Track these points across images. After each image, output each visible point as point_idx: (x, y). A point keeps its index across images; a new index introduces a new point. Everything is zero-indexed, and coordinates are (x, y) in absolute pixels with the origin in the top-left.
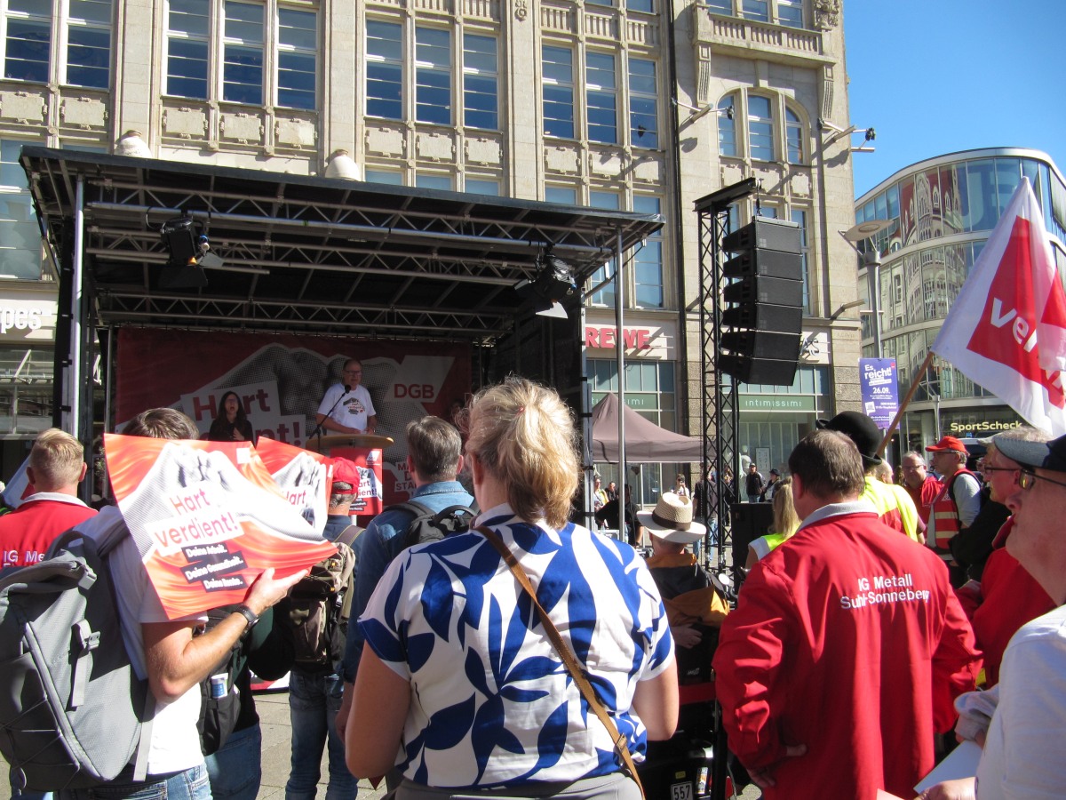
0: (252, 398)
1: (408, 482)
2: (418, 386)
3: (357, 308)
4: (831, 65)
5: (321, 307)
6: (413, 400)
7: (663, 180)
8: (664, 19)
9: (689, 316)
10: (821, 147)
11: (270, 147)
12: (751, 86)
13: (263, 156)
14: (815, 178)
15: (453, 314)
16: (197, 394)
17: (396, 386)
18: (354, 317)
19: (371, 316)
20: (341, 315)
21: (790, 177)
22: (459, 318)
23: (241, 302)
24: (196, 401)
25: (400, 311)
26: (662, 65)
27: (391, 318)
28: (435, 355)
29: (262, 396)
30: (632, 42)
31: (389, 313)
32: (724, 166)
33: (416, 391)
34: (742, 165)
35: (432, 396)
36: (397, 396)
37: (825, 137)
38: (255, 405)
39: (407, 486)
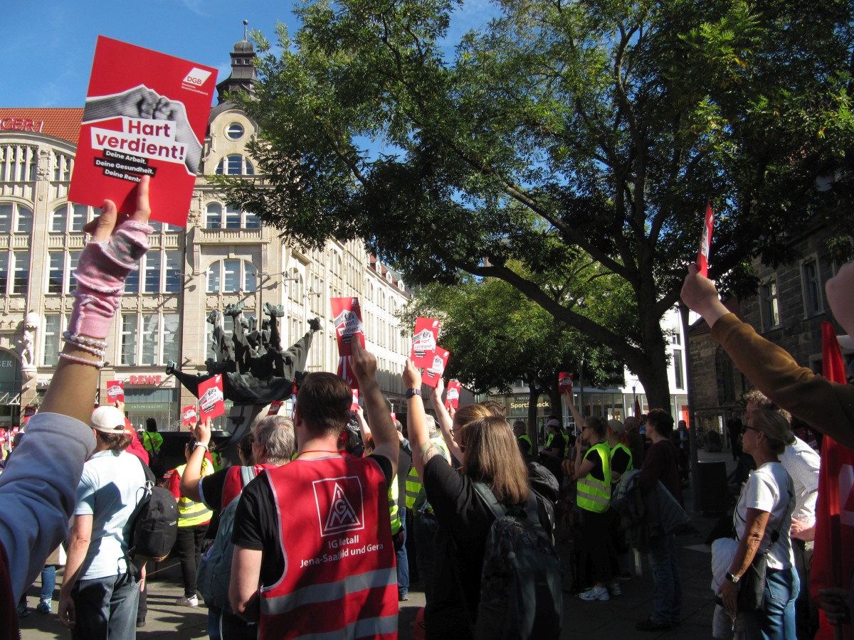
4: (266, 243)
7: (178, 308)
8: (183, 233)
9: (183, 368)
10: (262, 283)
11: (7, 311)
12: (226, 257)
13: (5, 314)
14: (258, 297)
21: (243, 300)
26: (180, 255)
30: (168, 246)
32: (209, 297)
34: (218, 296)
37: (264, 278)
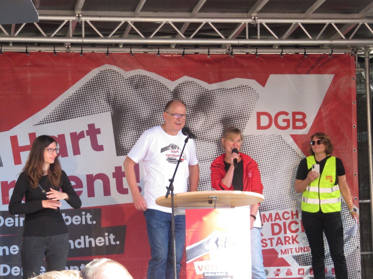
0: (82, 135)
1: (276, 237)
2: (286, 114)
3: (210, 21)
5: (164, 21)
6: (281, 132)
15: (333, 22)
16: (14, 131)
17: (259, 114)
18: (206, 32)
19: (227, 29)
20: (190, 30)
22: (339, 26)
23: (66, 19)
24: (14, 139)
25: (264, 21)
27: (253, 30)
28: (308, 73)
29: (93, 131)
31: (249, 24)
33: (284, 120)
35: (305, 126)
36: (259, 127)
38: (85, 143)
39: (274, 242)
